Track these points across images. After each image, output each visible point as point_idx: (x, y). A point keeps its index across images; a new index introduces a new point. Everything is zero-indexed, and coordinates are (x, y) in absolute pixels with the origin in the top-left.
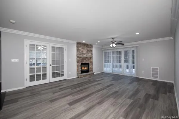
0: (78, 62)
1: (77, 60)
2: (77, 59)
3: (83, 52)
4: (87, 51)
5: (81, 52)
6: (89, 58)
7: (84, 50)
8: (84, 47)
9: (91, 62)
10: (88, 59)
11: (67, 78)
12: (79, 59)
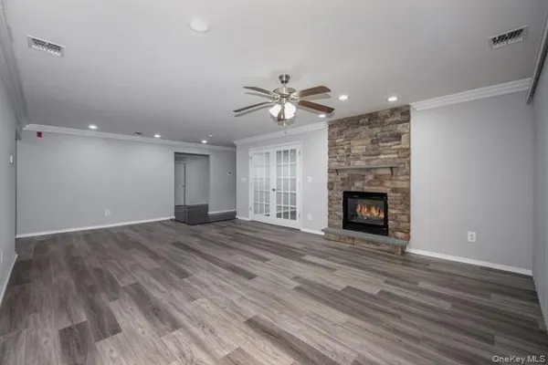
0: (331, 186)
1: (331, 180)
2: (329, 177)
3: (349, 150)
4: (372, 142)
5: (340, 151)
6: (380, 172)
7: (354, 142)
8: (356, 130)
9: (395, 190)
10: (376, 177)
11: (304, 227)
12: (333, 175)
